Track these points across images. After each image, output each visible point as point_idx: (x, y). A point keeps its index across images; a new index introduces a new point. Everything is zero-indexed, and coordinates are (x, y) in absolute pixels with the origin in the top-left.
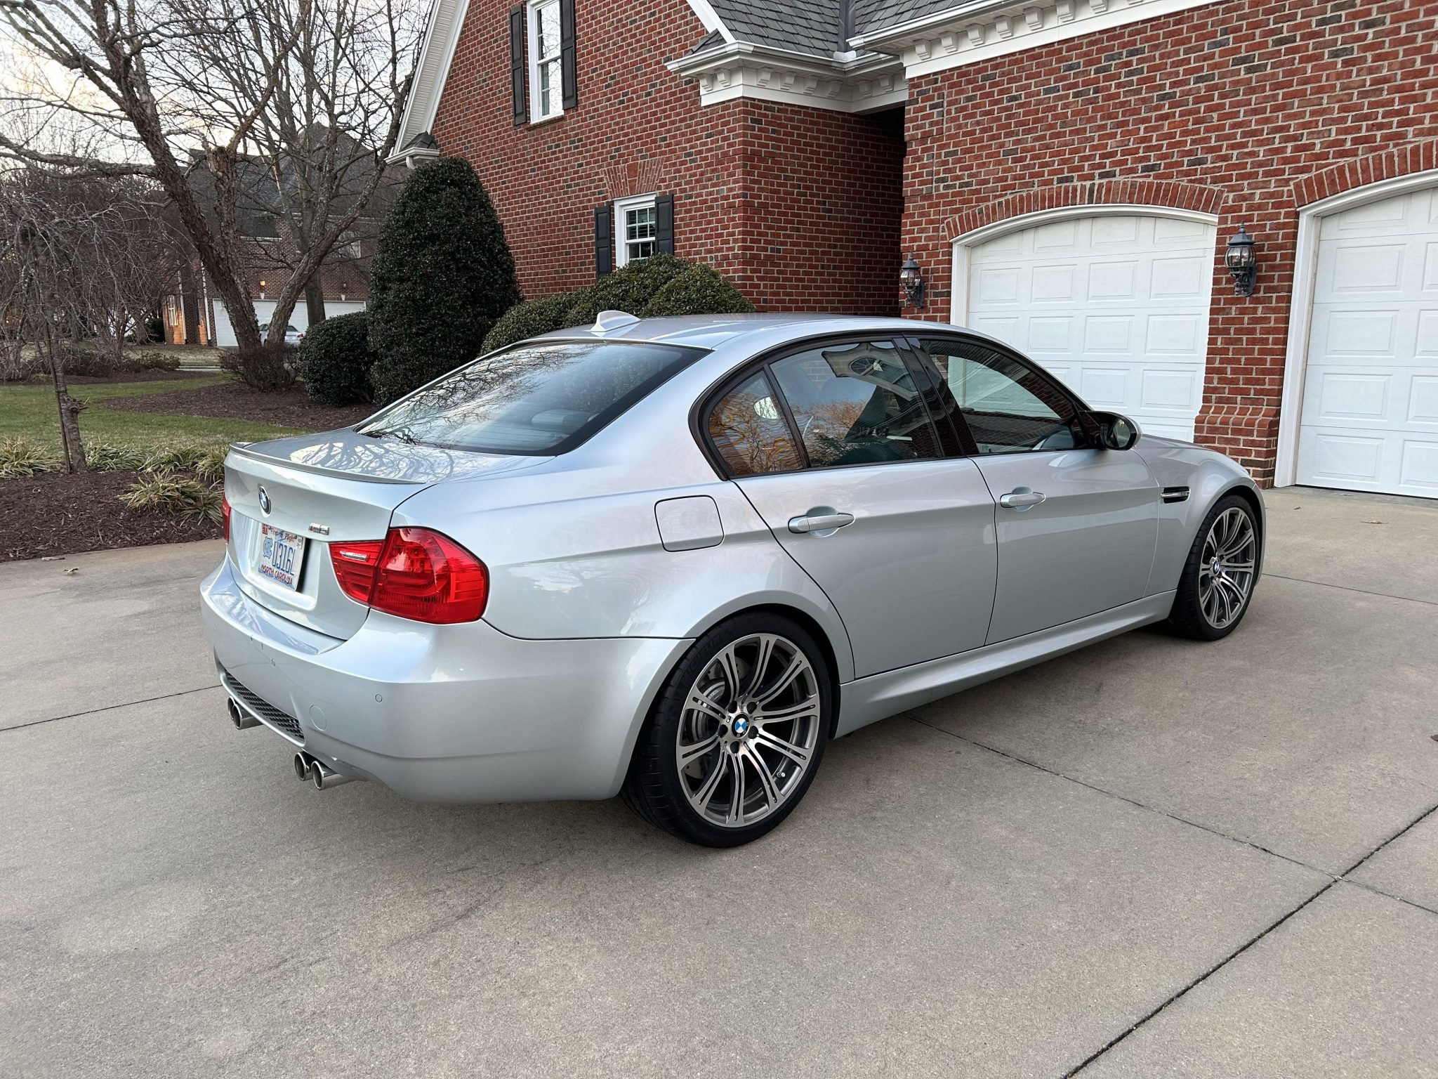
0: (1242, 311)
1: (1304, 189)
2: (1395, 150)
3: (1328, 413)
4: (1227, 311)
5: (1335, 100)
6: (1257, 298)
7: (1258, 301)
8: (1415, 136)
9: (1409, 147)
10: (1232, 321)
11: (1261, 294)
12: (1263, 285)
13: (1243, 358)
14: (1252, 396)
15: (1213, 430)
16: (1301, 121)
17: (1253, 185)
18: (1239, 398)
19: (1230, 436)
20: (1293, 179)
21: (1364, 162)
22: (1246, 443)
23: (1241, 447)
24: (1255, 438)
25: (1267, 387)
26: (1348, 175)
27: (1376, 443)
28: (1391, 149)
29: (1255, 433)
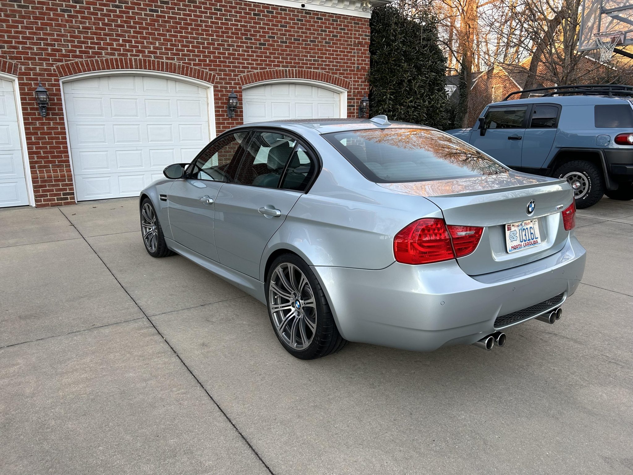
0: (43, 124)
1: (61, 69)
2: (98, 59)
3: (85, 169)
4: (34, 124)
5: (67, 32)
6: (49, 118)
7: (50, 119)
8: (106, 55)
9: (104, 59)
10: (38, 129)
11: (51, 116)
12: (50, 112)
13: (48, 146)
14: (57, 164)
15: (45, 181)
16: (53, 37)
17: (34, 64)
18: (51, 165)
19: (54, 183)
20: (55, 64)
21: (86, 62)
22: (63, 185)
23: (61, 187)
24: (67, 182)
25: (63, 159)
26: (80, 66)
27: (107, 179)
28: (96, 58)
29: (67, 180)
